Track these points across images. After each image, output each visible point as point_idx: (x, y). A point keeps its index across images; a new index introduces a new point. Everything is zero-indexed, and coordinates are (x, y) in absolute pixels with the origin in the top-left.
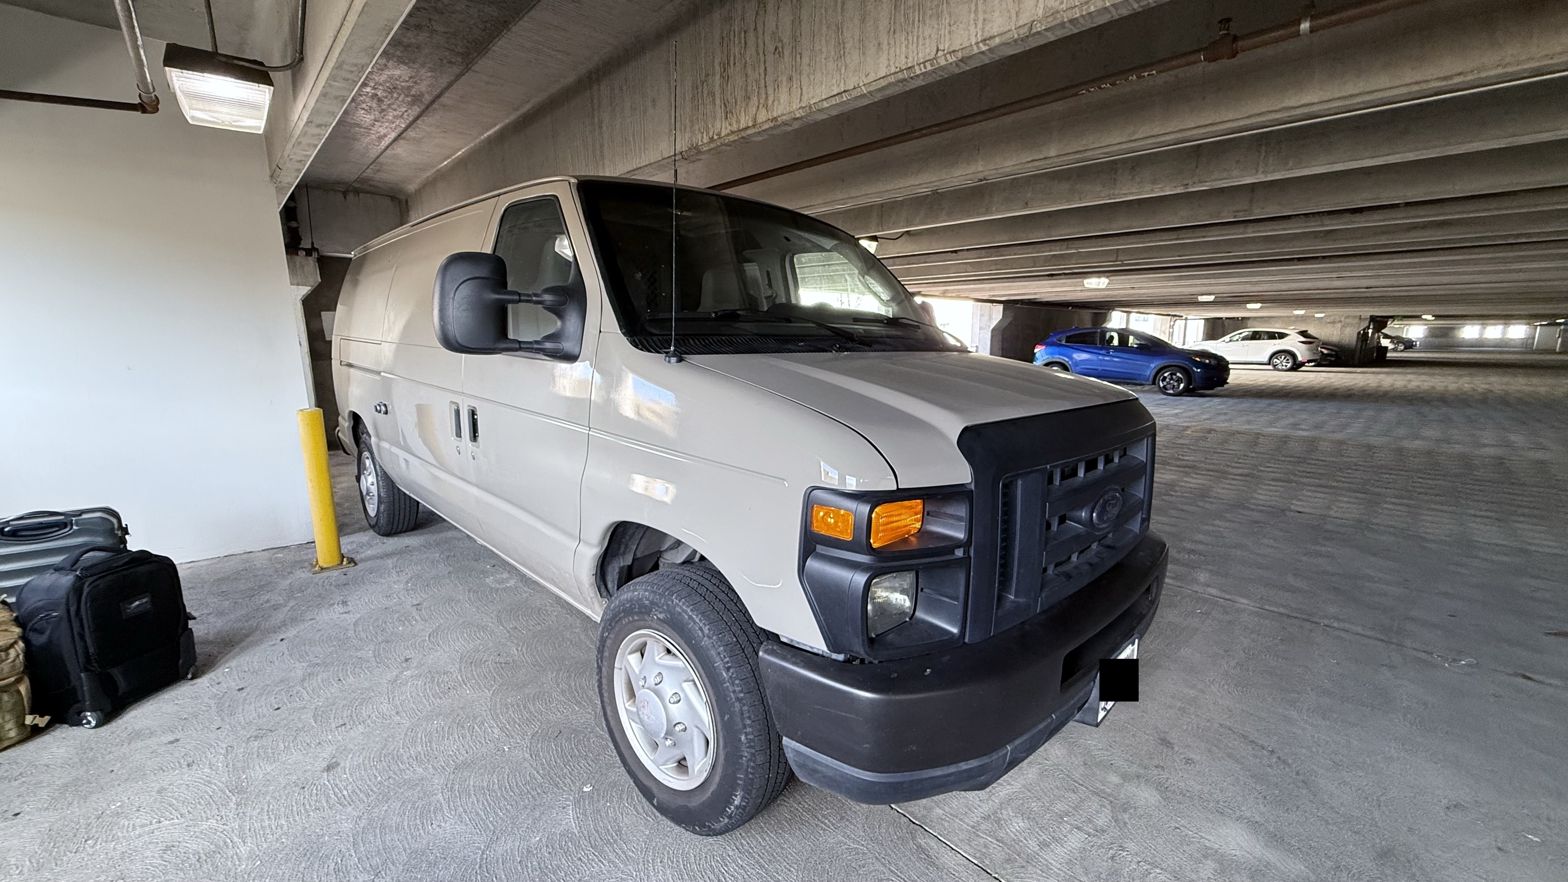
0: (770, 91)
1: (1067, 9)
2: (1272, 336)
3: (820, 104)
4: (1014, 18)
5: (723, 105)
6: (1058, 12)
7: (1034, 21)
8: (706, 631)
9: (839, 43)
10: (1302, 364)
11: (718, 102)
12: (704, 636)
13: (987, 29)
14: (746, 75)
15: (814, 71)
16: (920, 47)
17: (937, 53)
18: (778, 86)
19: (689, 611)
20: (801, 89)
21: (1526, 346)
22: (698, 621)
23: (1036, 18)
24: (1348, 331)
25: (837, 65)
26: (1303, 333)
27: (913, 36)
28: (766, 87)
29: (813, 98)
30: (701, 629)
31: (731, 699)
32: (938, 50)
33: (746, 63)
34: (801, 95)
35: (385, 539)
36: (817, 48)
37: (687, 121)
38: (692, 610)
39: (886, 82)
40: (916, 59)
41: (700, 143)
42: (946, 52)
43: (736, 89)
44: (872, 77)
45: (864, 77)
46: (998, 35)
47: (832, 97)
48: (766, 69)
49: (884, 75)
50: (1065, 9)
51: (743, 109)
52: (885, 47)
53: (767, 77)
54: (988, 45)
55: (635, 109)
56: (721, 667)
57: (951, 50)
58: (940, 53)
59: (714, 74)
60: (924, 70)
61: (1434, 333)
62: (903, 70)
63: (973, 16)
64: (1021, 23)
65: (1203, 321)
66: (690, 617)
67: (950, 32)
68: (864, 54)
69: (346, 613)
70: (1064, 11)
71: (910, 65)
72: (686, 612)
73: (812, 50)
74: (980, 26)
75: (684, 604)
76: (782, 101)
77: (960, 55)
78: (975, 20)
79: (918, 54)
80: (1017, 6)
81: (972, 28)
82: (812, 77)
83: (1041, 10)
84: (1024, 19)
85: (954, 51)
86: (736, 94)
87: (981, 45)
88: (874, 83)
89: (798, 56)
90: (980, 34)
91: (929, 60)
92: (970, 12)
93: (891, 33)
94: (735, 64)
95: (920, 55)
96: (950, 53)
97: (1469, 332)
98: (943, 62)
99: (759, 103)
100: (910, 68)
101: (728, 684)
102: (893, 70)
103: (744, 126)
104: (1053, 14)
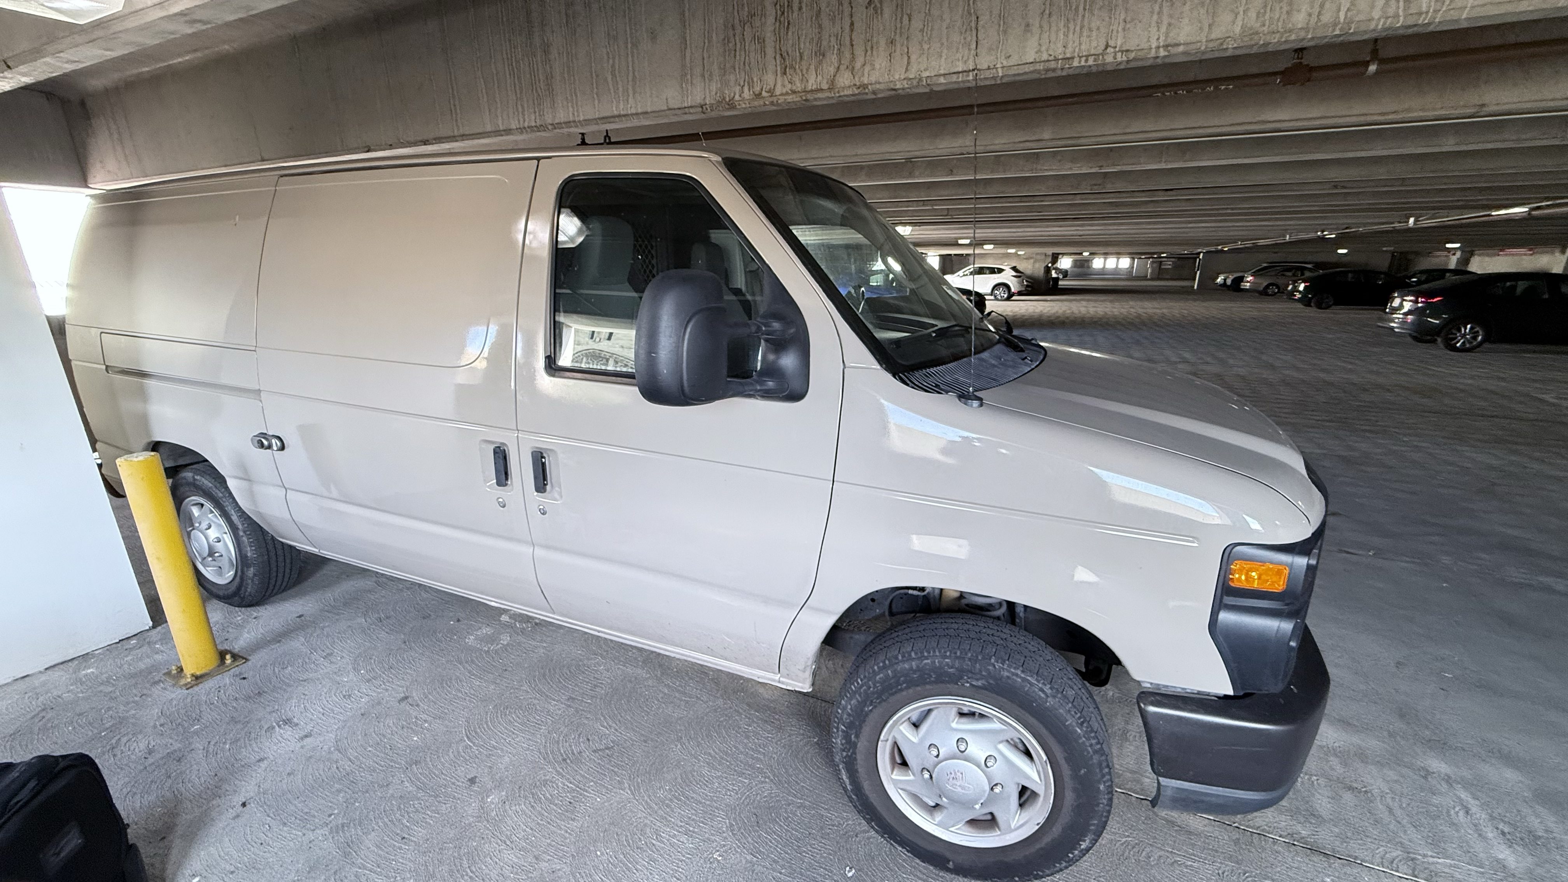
0: (859, 51)
1: (1268, 33)
2: (992, 271)
3: (935, 78)
4: (1206, 29)
5: (778, 57)
6: (1257, 33)
7: (1229, 37)
8: (1049, 692)
9: (970, 13)
10: (1013, 294)
11: (770, 51)
12: (1047, 696)
13: (1171, 35)
14: (820, 26)
15: (929, 39)
16: (1084, 39)
17: (1106, 48)
18: (872, 47)
19: (1019, 672)
20: (909, 57)
21: (1129, 275)
22: (1035, 682)
23: (1231, 34)
24: (1037, 265)
25: (965, 39)
26: (1014, 269)
27: (1075, 25)
28: (852, 45)
29: (926, 70)
30: (1042, 690)
31: (1088, 753)
32: (1107, 46)
33: (819, 11)
34: (908, 63)
35: (254, 612)
36: (935, 12)
37: (715, 66)
38: (1023, 672)
39: (1032, 69)
40: (1077, 50)
41: (737, 97)
42: (1117, 49)
43: (802, 40)
44: (1012, 62)
45: (1003, 58)
46: (1184, 44)
47: (954, 73)
48: (852, 24)
49: (1031, 60)
50: (1266, 32)
51: (812, 67)
52: (1035, 29)
53: (854, 34)
54: (1169, 51)
55: (615, 38)
56: (1074, 724)
57: (1124, 49)
58: (1110, 50)
59: (763, 15)
60: (1083, 63)
61: (1076, 264)
62: (1059, 60)
63: (1155, 17)
64: (1213, 36)
65: (938, 257)
66: (1024, 680)
67: (1124, 30)
68: (1005, 32)
69: (306, 736)
70: (1264, 35)
71: (1068, 55)
72: (1017, 675)
73: (929, 14)
74: (1163, 29)
75: (1009, 666)
76: (877, 66)
77: (1132, 56)
78: (1157, 23)
79: (1080, 44)
80: (1210, 18)
81: (1154, 30)
82: (926, 47)
83: (1239, 28)
84: (1216, 34)
85: (1127, 51)
86: (802, 46)
87: (1161, 50)
88: (1015, 67)
89: (905, 18)
90: (1162, 38)
91: (1095, 55)
92: (1152, 12)
93: (1046, 16)
94: (800, 9)
95: (1083, 47)
96: (1122, 52)
97: (1098, 263)
98: (1109, 59)
99: (840, 64)
100: (1068, 59)
101: (1084, 739)
102: (1045, 57)
103: (814, 87)
104: (1251, 35)
